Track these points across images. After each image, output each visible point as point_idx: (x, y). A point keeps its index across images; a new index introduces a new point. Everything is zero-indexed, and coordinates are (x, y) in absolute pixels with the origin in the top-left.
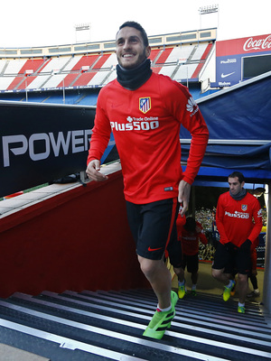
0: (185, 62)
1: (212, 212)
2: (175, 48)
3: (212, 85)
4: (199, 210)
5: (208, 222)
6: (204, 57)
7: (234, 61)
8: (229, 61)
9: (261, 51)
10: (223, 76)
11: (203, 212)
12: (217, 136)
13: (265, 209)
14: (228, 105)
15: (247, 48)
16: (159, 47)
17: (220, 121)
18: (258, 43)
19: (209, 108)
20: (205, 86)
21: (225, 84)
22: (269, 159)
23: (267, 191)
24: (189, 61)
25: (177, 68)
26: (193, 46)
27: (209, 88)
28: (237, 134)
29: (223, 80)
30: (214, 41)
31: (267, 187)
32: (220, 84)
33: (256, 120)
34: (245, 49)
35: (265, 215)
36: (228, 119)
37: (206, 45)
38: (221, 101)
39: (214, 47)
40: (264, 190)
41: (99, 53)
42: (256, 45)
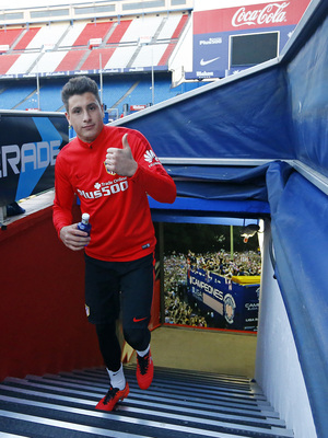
0: (149, 41)
1: (187, 257)
2: (135, 20)
3: (188, 76)
4: (169, 255)
5: (182, 271)
6: (177, 35)
7: (219, 41)
8: (212, 41)
9: (256, 27)
10: (203, 63)
11: (174, 258)
12: (193, 152)
13: (258, 253)
14: (209, 108)
15: (236, 22)
16: (111, 18)
17: (198, 132)
18: (253, 15)
19: (184, 113)
20: (177, 78)
21: (205, 74)
22: (265, 186)
23: (262, 229)
24: (155, 41)
25: (138, 50)
26: (160, 18)
27: (184, 80)
28: (223, 151)
29: (203, 69)
30: (190, 11)
31: (261, 223)
32: (199, 74)
33: (248, 130)
34: (233, 24)
35: (259, 260)
36: (209, 129)
37: (179, 17)
38: (199, 102)
39: (191, 20)
40: (257, 227)
41: (23, 25)
42: (250, 19)
